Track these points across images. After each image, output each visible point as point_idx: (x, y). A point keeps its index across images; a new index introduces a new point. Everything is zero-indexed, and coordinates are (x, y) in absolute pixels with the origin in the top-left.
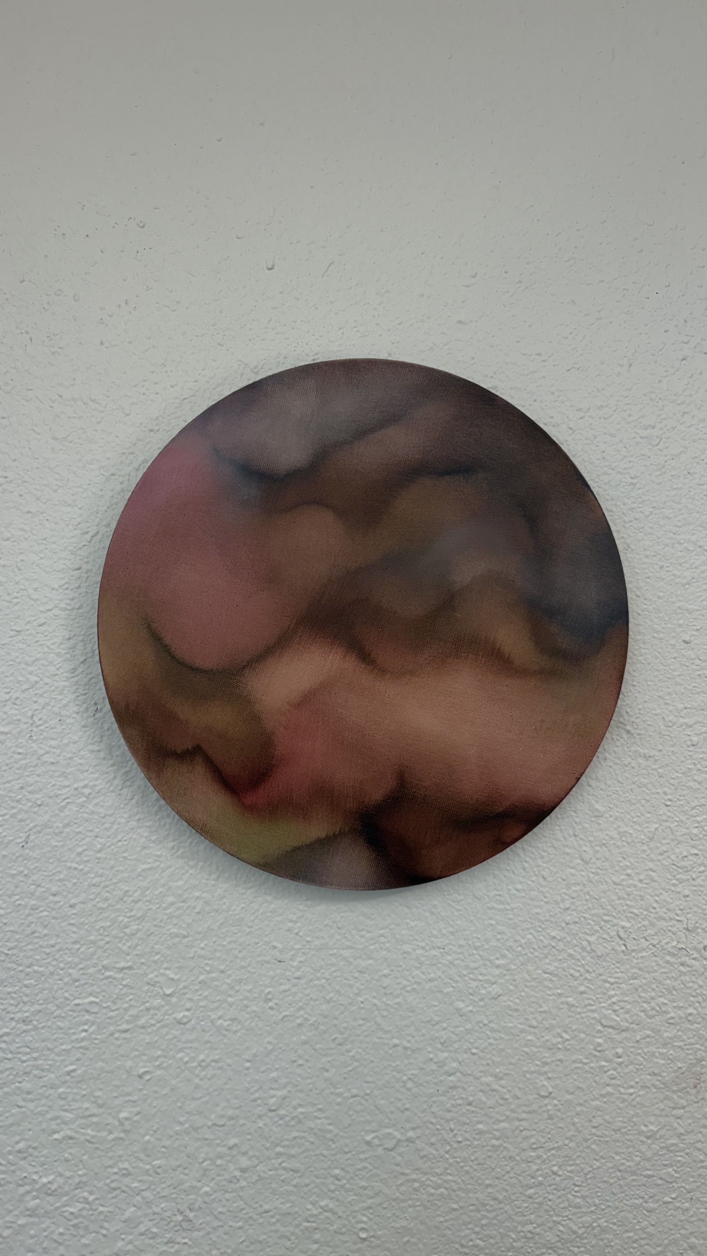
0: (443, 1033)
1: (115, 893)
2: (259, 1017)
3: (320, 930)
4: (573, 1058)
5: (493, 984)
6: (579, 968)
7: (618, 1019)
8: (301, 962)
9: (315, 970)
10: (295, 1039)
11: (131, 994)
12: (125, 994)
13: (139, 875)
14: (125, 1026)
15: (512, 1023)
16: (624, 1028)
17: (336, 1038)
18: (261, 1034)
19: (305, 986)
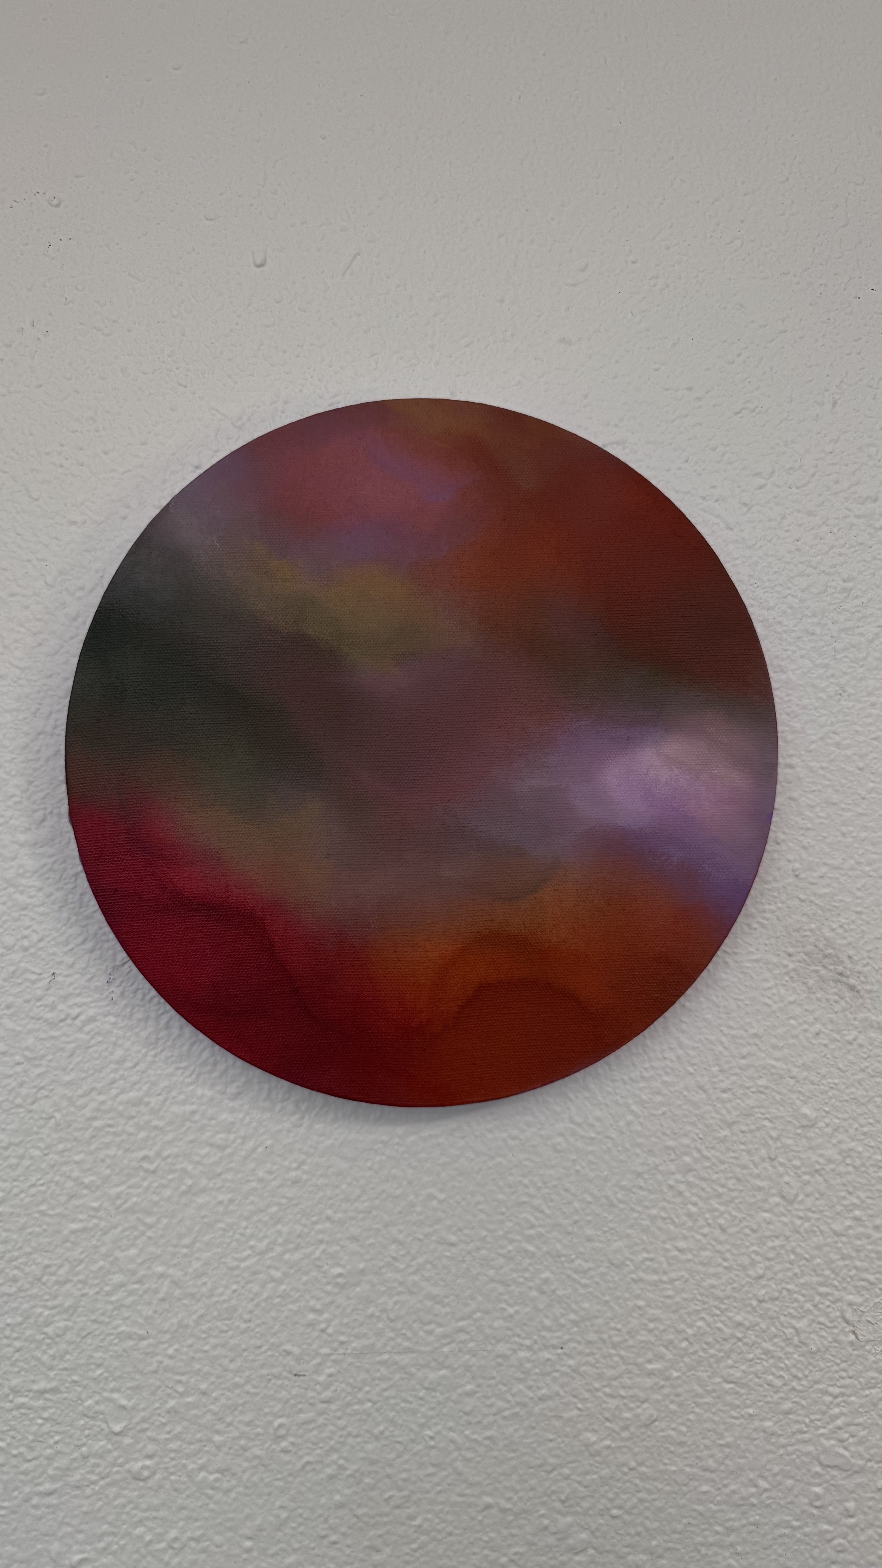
0: (563, 1484)
1: (27, 1270)
2: (264, 1465)
3: (361, 1325)
4: (776, 1519)
5: (643, 1402)
6: (782, 1373)
7: (846, 1453)
8: (330, 1375)
9: (354, 1388)
10: (323, 1500)
11: (57, 1432)
12: (48, 1433)
13: (66, 1241)
14: (48, 1486)
15: (674, 1463)
16: (856, 1469)
17: (391, 1497)
18: (269, 1494)
19: (339, 1414)
